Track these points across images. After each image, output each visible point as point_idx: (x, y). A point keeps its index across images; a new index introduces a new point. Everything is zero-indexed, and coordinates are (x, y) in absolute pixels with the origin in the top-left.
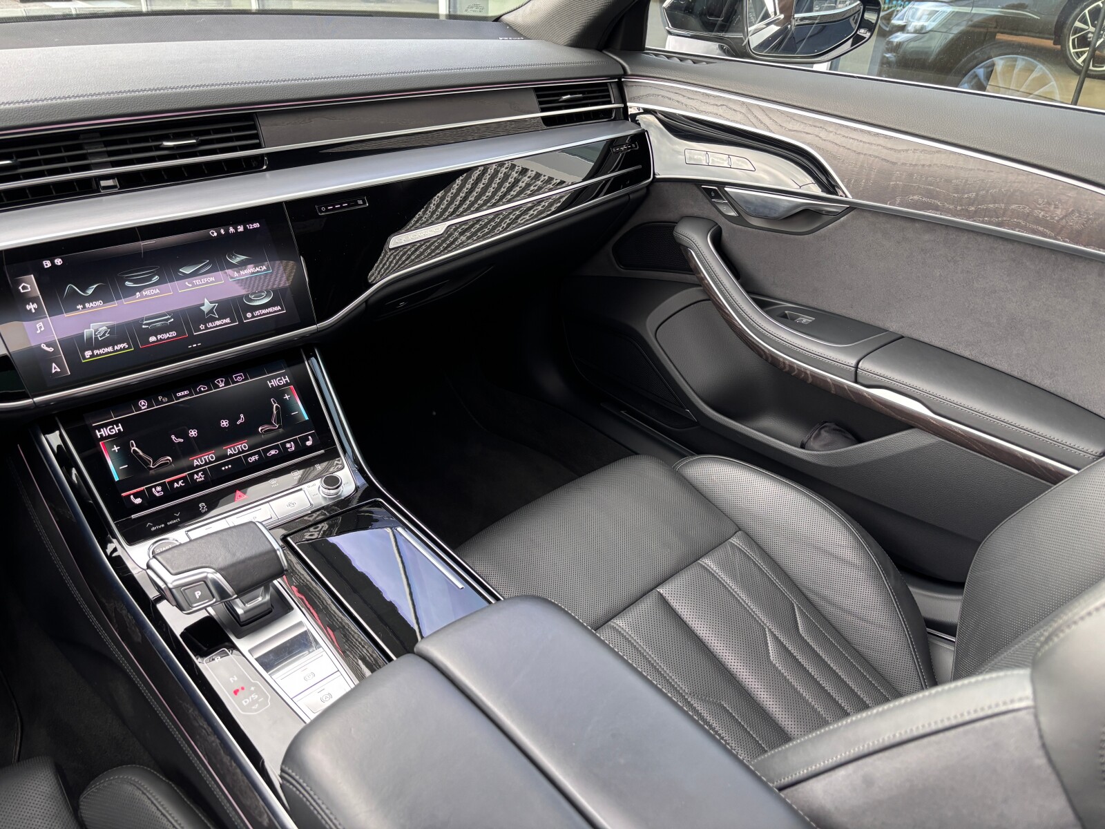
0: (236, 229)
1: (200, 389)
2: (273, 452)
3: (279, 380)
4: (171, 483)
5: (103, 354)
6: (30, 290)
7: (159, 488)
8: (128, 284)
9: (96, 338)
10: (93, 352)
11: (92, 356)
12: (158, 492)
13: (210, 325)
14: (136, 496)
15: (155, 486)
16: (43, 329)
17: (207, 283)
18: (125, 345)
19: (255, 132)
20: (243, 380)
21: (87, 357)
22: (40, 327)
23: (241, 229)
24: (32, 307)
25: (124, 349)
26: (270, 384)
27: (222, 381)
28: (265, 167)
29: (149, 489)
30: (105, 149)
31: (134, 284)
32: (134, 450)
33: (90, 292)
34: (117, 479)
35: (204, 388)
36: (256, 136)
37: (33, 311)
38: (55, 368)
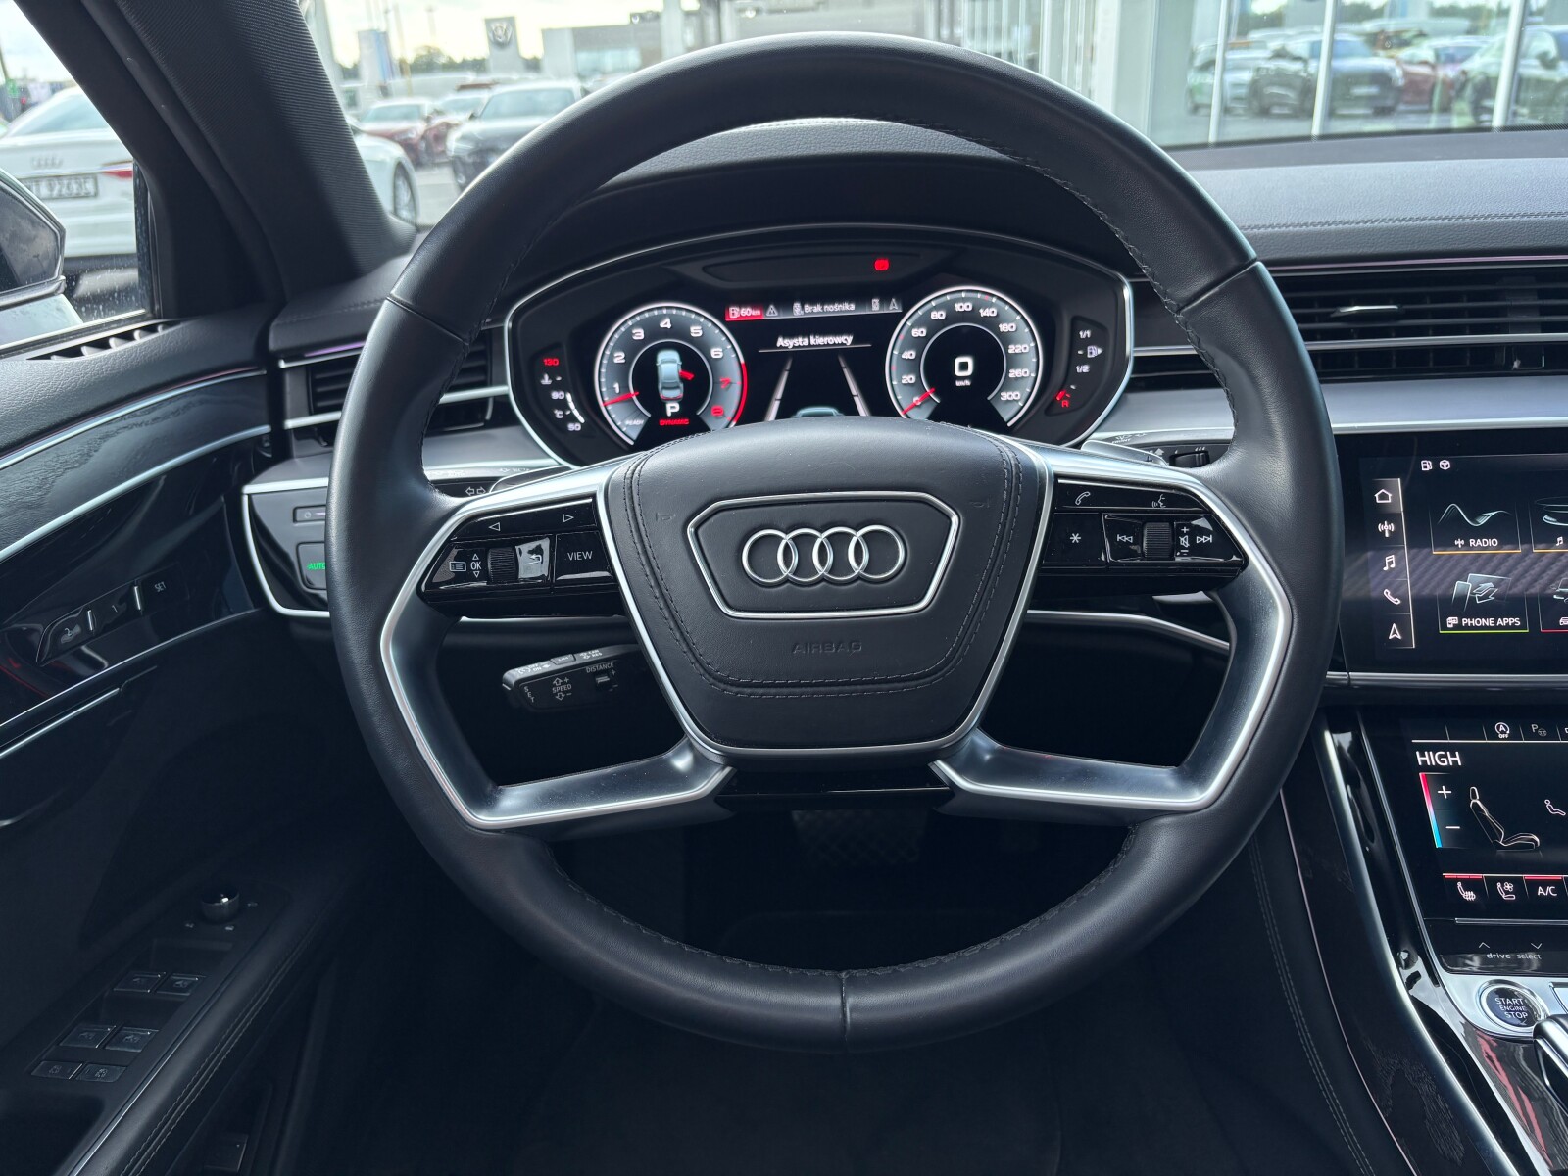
4: (1534, 884)
5: (1476, 628)
6: (1390, 501)
7: (1509, 887)
8: (1547, 519)
9: (1472, 599)
10: (1460, 621)
11: (1456, 627)
12: (1506, 890)
14: (1469, 885)
15: (1503, 881)
16: (1393, 566)
18: (1516, 621)
21: (1449, 626)
22: (1391, 563)
24: (1386, 528)
25: (1513, 627)
29: (1492, 882)
31: (1558, 521)
32: (1475, 804)
33: (1482, 521)
34: (1438, 844)
37: (1387, 535)
38: (1395, 633)
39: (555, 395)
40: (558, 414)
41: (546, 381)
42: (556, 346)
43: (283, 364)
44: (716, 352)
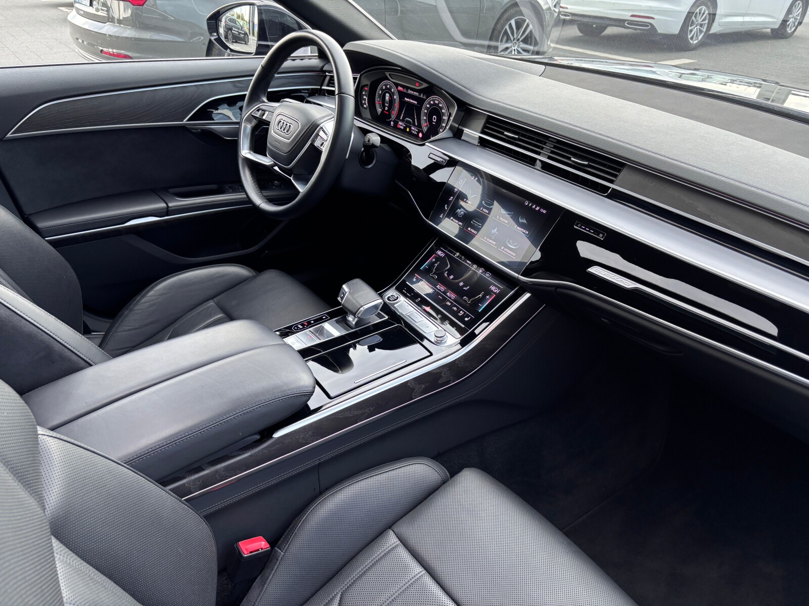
0: (536, 208)
2: (455, 309)
3: (495, 289)
5: (454, 221)
6: (461, 183)
8: (483, 202)
9: (458, 214)
10: (453, 219)
13: (488, 240)
14: (416, 278)
17: (504, 222)
19: (617, 174)
21: (451, 219)
25: (460, 225)
26: (491, 287)
28: (606, 194)
31: (485, 203)
32: (435, 265)
33: (472, 196)
34: (421, 268)
37: (455, 191)
38: (442, 215)
39: (364, 97)
40: (363, 102)
41: (364, 93)
42: (367, 85)
43: (327, 74)
44: (395, 97)
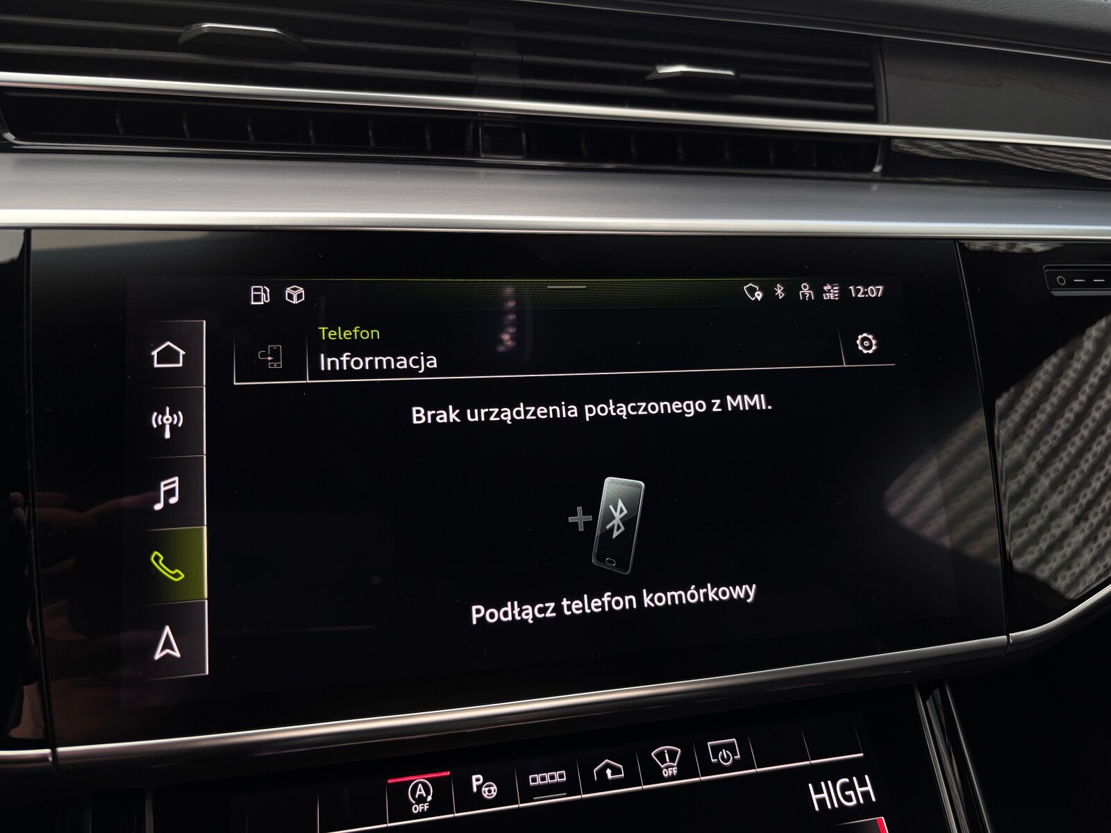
0: (819, 292)
1: (602, 771)
3: (845, 787)
6: (181, 365)
16: (173, 500)
19: (870, 85)
20: (736, 766)
22: (170, 493)
23: (831, 293)
24: (166, 421)
26: (815, 797)
27: (673, 755)
28: (877, 169)
30: (518, 57)
35: (615, 771)
36: (870, 96)
38: (167, 645)
